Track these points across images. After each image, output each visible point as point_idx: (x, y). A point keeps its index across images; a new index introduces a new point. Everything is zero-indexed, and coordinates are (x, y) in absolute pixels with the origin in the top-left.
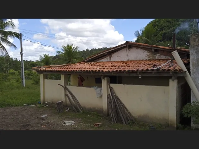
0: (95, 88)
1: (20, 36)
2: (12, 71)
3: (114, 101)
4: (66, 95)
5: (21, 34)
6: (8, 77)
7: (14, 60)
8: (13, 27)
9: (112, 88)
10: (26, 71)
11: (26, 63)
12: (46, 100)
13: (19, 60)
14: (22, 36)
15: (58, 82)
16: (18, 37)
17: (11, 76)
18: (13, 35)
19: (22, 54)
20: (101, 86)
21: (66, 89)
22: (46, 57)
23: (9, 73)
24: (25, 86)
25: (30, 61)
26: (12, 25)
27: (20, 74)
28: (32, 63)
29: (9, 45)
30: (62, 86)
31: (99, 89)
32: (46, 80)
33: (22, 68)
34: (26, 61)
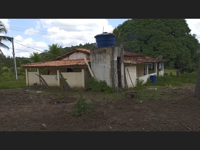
0: (54, 75)
1: (12, 40)
2: (5, 68)
3: (63, 80)
4: (40, 80)
5: (12, 38)
6: (2, 74)
7: (7, 57)
8: (6, 32)
9: (62, 75)
10: (18, 68)
11: (19, 60)
12: (30, 84)
13: (12, 57)
14: (14, 39)
15: (36, 73)
16: (10, 40)
17: (5, 73)
18: (6, 39)
19: (14, 54)
20: (56, 74)
21: (40, 77)
22: (36, 54)
23: (3, 70)
24: (18, 79)
25: (23, 57)
26: (4, 30)
27: (13, 71)
28: (24, 60)
29: (3, 47)
30: (38, 75)
31: (56, 76)
32: (29, 72)
33: (15, 65)
34: (19, 57)
